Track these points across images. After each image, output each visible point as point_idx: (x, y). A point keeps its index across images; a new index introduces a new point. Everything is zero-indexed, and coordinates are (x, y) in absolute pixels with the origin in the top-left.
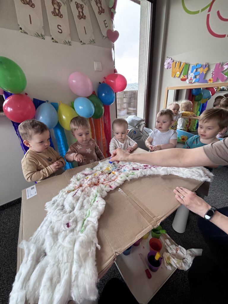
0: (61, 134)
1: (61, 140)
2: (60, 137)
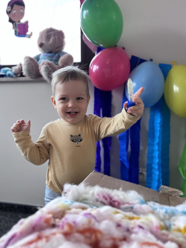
0: (160, 123)
1: (157, 134)
2: (158, 128)
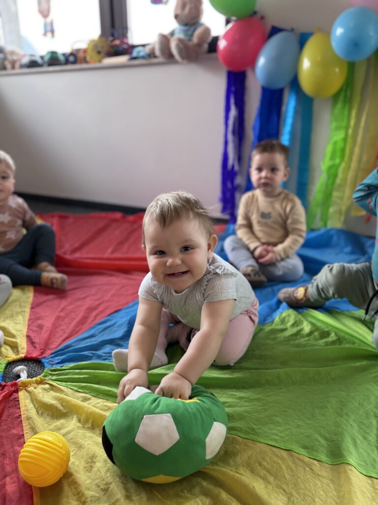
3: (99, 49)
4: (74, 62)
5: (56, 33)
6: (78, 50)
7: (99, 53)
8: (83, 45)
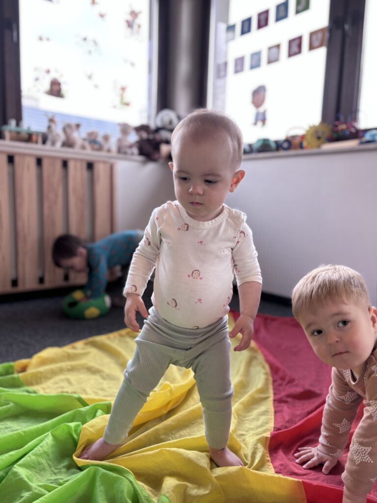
3: (320, 134)
4: (288, 148)
5: (268, 122)
6: (294, 137)
7: (319, 138)
8: (300, 132)
